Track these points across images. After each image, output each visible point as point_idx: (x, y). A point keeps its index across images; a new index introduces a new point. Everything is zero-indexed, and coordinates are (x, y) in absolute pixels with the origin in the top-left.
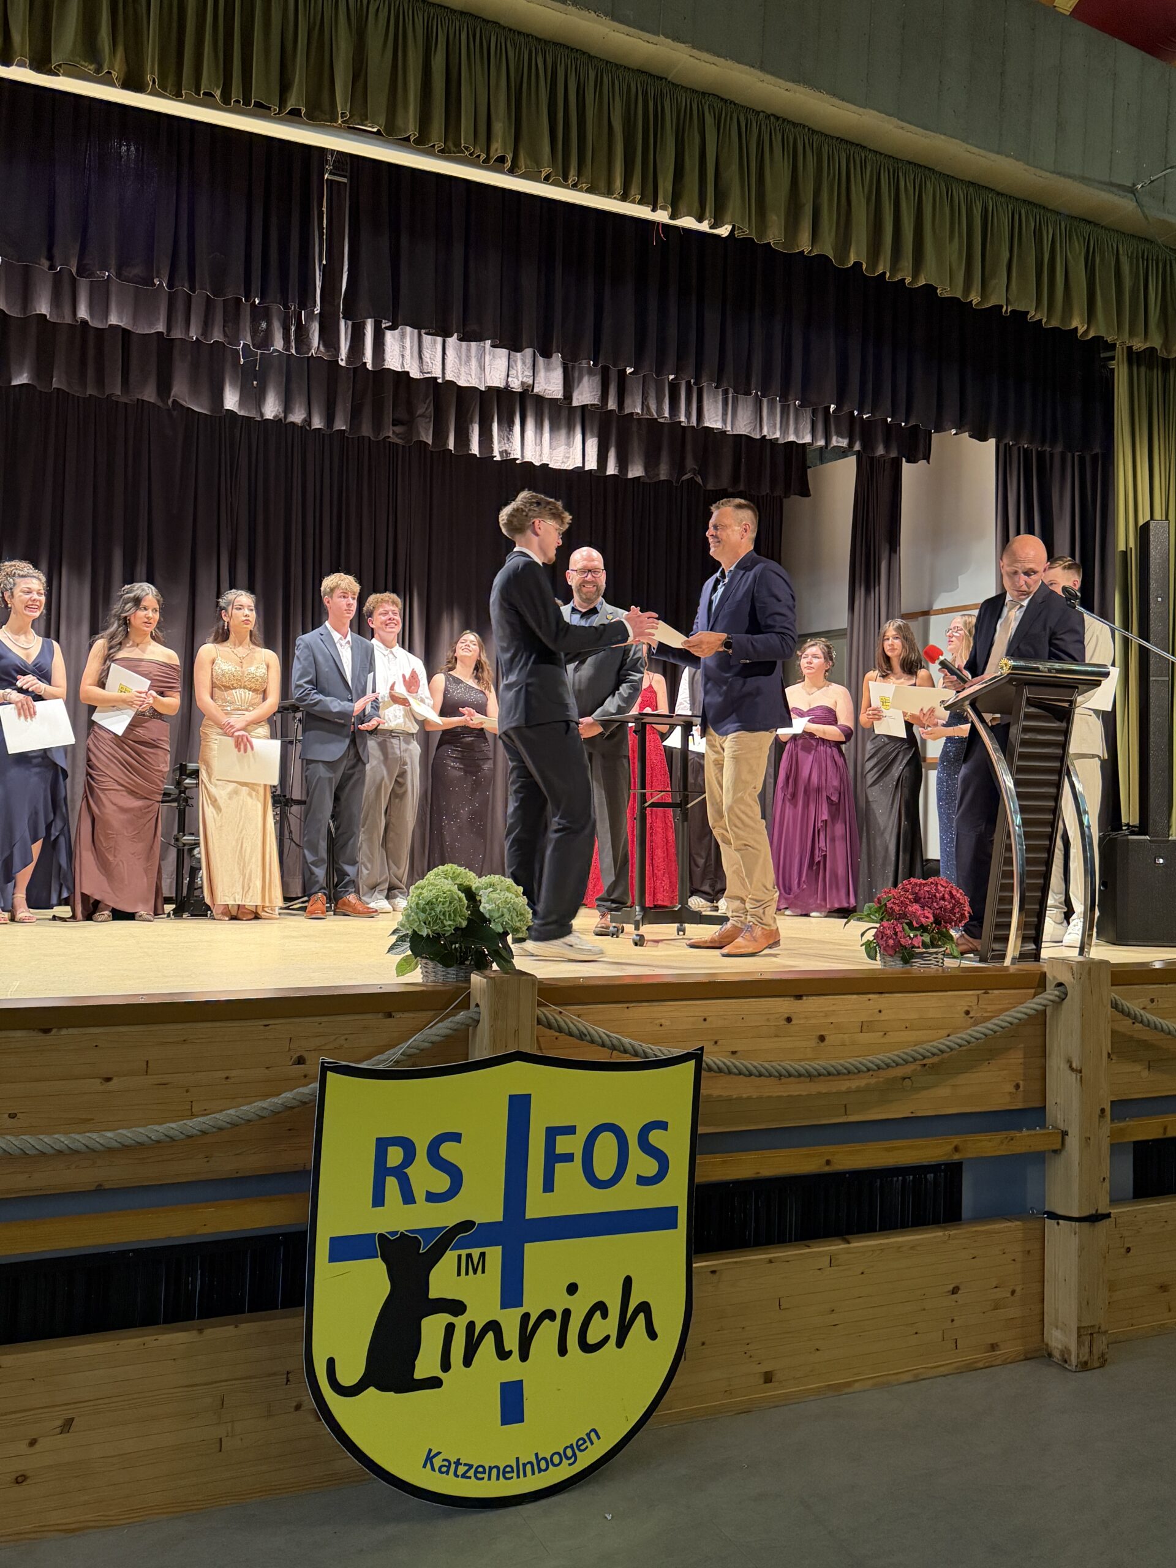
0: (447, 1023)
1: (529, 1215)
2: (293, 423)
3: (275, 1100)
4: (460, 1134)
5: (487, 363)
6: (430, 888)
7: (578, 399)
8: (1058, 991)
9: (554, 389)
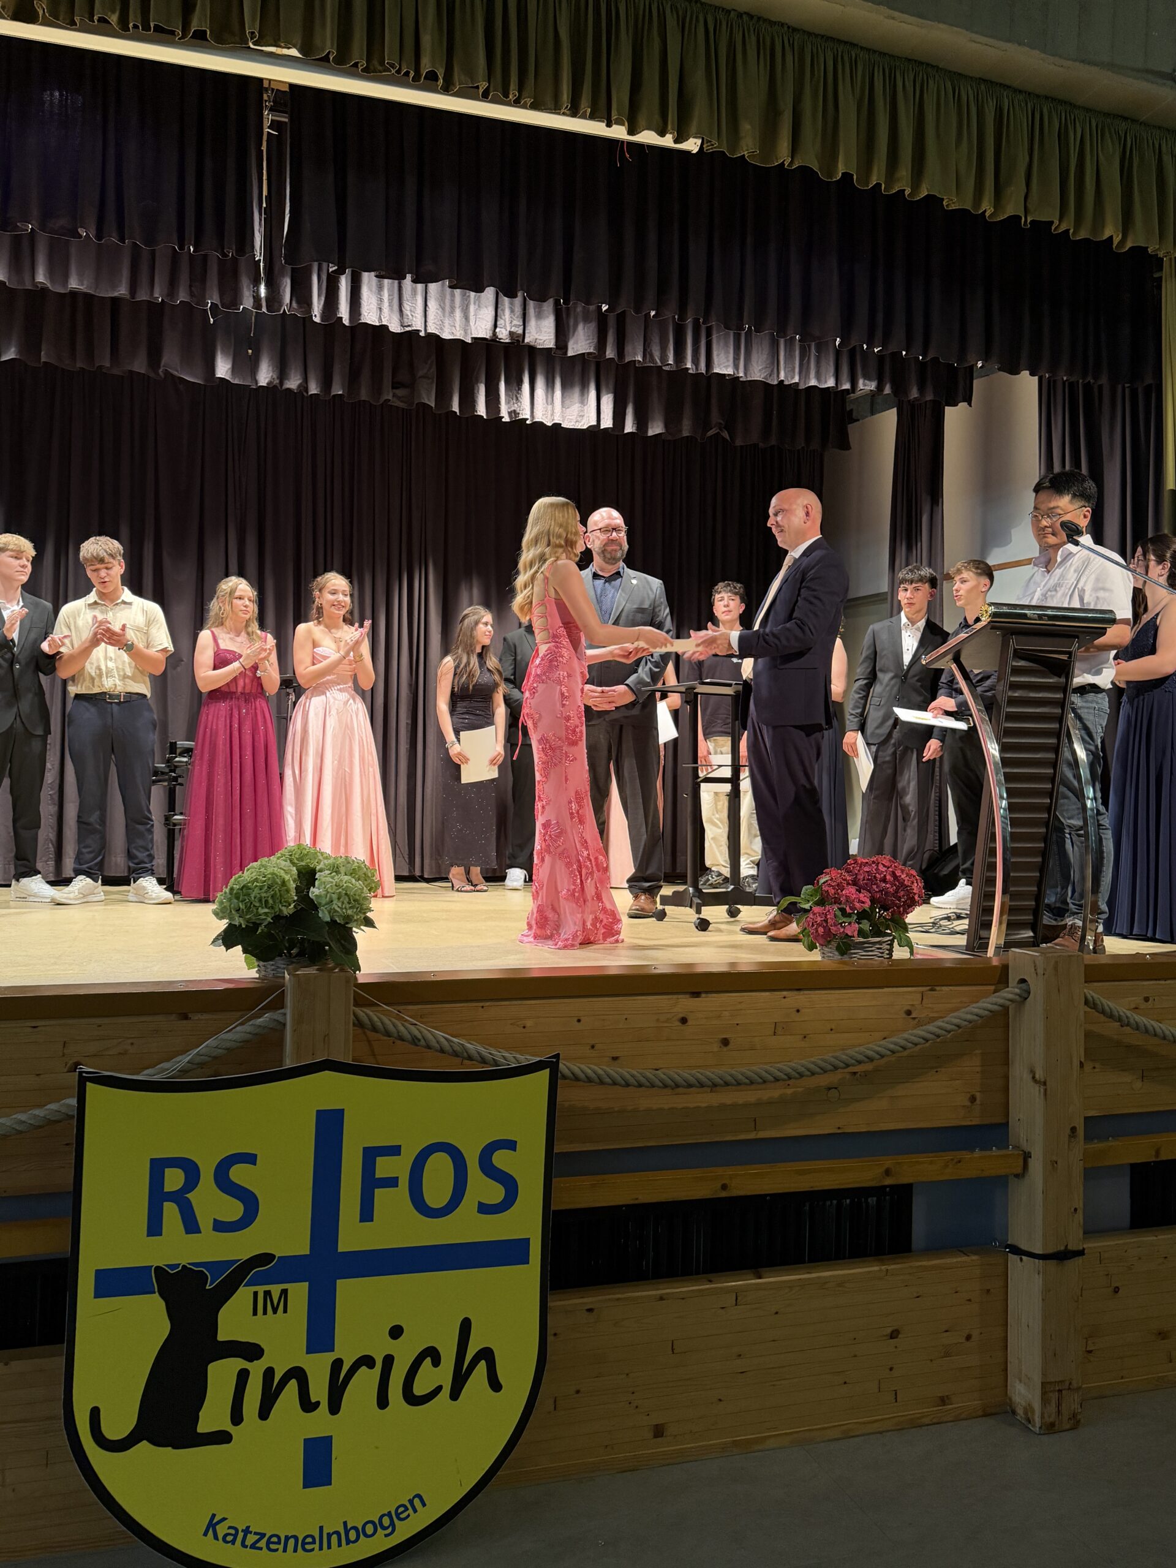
0: (247, 1028)
1: (341, 1248)
2: (289, 390)
3: (37, 1112)
4: (255, 1156)
5: (471, 311)
7: (573, 348)
8: (1020, 989)
9: (545, 338)
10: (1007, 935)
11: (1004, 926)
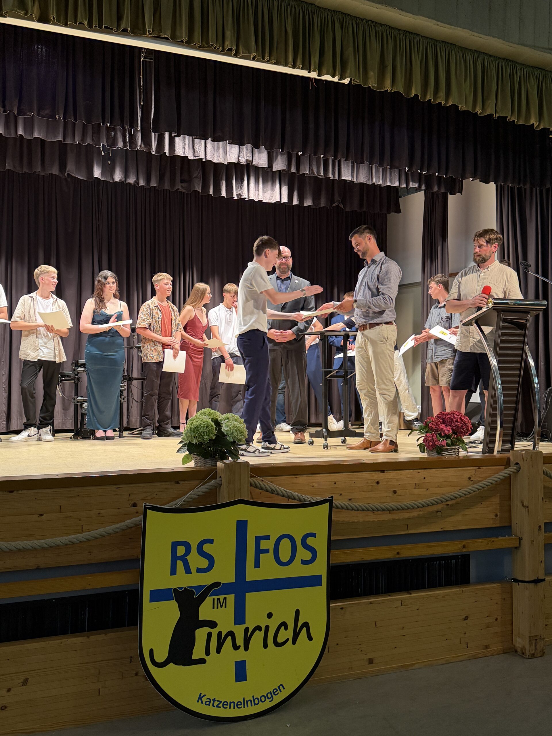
0: (205, 486)
1: (248, 579)
2: (129, 183)
3: (122, 524)
4: (213, 540)
5: (228, 150)
6: (197, 420)
7: (276, 167)
8: (516, 467)
9: (263, 162)
10: (502, 446)
11: (501, 442)
